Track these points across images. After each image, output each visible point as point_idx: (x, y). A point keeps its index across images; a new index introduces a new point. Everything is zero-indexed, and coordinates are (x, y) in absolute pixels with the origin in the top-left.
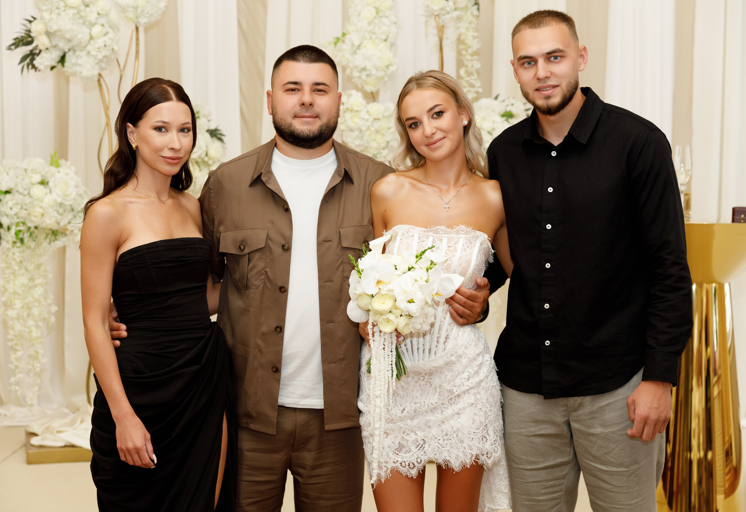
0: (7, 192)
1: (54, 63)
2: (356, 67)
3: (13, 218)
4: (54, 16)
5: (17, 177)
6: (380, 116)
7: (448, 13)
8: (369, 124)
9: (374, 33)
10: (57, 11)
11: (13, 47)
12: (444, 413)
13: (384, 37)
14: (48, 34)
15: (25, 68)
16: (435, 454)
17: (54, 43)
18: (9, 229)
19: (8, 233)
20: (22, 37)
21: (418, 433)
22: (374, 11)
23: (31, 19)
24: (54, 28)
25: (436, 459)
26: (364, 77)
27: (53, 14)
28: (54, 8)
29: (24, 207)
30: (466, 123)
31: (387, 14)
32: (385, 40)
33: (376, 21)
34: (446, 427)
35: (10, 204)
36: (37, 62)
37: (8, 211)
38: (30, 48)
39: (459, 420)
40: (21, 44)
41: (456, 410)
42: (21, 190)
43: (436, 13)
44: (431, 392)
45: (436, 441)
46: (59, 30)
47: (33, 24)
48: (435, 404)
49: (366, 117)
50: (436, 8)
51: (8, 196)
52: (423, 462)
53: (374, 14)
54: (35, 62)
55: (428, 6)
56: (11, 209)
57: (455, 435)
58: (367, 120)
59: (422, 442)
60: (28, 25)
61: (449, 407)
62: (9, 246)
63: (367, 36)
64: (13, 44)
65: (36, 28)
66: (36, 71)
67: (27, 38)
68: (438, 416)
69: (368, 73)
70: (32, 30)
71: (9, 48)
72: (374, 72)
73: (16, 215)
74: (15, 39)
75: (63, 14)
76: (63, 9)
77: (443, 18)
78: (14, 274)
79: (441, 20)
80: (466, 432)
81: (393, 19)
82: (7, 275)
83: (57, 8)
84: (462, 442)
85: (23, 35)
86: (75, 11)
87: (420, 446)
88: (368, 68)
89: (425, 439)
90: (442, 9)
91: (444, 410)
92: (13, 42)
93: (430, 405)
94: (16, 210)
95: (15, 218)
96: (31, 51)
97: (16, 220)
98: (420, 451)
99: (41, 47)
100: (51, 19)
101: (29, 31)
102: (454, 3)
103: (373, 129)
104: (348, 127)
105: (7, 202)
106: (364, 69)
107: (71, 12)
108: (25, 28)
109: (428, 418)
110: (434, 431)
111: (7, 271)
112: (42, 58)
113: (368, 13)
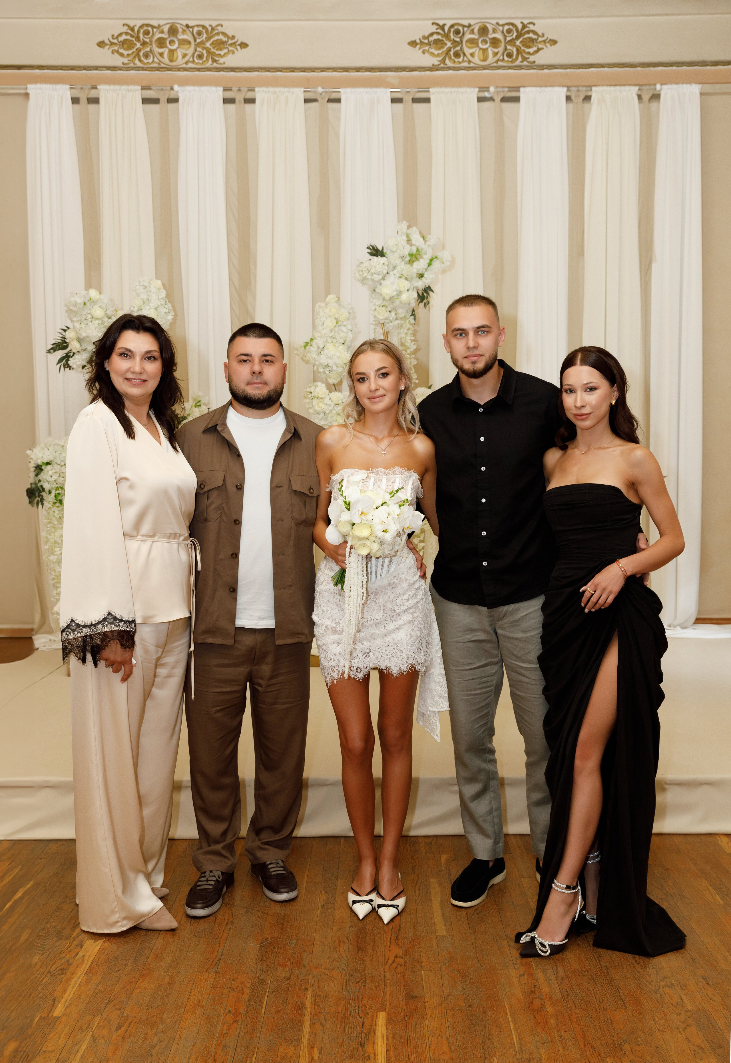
0: (48, 464)
1: (84, 363)
2: (321, 364)
3: (53, 484)
4: (83, 326)
5: (55, 452)
6: (340, 402)
7: (391, 322)
8: (331, 408)
9: (336, 338)
10: (85, 322)
11: (52, 351)
12: (387, 628)
13: (342, 341)
14: (79, 340)
15: (62, 367)
16: (379, 661)
17: (84, 347)
18: (50, 492)
19: (49, 495)
20: (59, 342)
21: (365, 643)
22: (335, 321)
23: (66, 329)
24: (84, 334)
25: (379, 665)
26: (327, 373)
27: (82, 324)
28: (83, 319)
29: (62, 475)
30: (403, 388)
31: (344, 324)
32: (343, 344)
33: (336, 329)
34: (389, 639)
35: (50, 473)
36: (71, 362)
37: (48, 478)
38: (66, 351)
39: (399, 634)
40: (58, 348)
41: (397, 626)
42: (59, 462)
43: (382, 322)
44: (376, 609)
45: (380, 650)
46: (88, 337)
47: (67, 332)
48: (379, 620)
49: (329, 402)
50: (381, 318)
51: (49, 467)
52: (368, 667)
53: (335, 323)
54: (69, 362)
55: (375, 317)
56: (51, 476)
57: (396, 646)
58: (330, 405)
59: (368, 651)
60: (64, 334)
61: (391, 623)
62: (50, 506)
63: (329, 340)
64: (51, 349)
65: (70, 335)
66: (70, 369)
67: (63, 343)
68: (382, 630)
69: (330, 369)
70: (66, 337)
71: (49, 352)
72: (335, 368)
73: (55, 481)
74: (53, 344)
75: (90, 324)
76: (90, 320)
77: (388, 325)
78: (54, 527)
79: (386, 328)
80: (405, 643)
81: (350, 327)
82: (49, 529)
83: (85, 320)
84: (401, 651)
85: (60, 341)
86: (100, 322)
87: (366, 654)
88: (331, 365)
89: (371, 648)
90: (386, 319)
91: (386, 625)
92: (52, 346)
93: (375, 620)
94: (55, 477)
95: (55, 484)
96: (67, 354)
97: (55, 486)
98: (366, 658)
99: (74, 351)
100: (81, 328)
101: (64, 338)
102: (395, 314)
103: (334, 412)
104: (315, 410)
105: (48, 471)
106: (327, 366)
107: (97, 322)
108: (61, 336)
109: (373, 631)
110: (379, 642)
111: (49, 526)
112: (74, 359)
113: (330, 323)
